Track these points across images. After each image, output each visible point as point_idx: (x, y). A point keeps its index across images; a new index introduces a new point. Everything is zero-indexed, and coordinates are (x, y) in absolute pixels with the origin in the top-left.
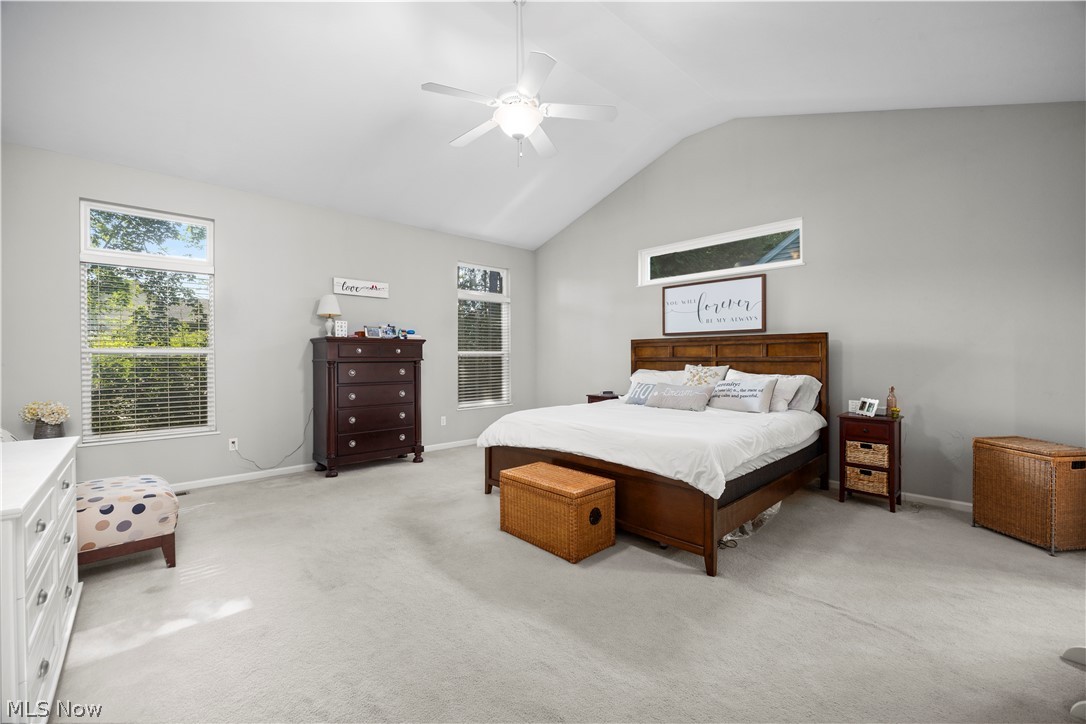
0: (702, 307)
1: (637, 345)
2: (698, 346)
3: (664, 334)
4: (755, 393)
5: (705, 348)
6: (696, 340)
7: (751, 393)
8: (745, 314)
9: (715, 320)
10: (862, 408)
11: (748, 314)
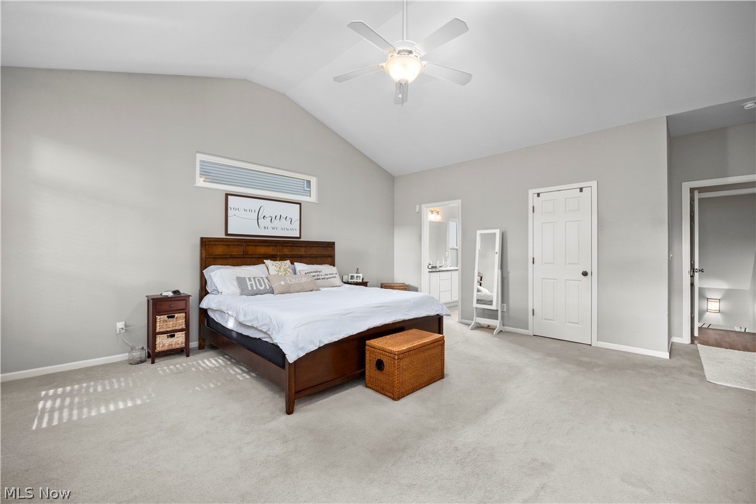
0: (261, 216)
1: (206, 243)
2: (266, 246)
3: (227, 234)
4: (334, 275)
5: (271, 248)
6: (265, 241)
7: (332, 276)
8: (289, 226)
9: (270, 228)
10: (351, 279)
11: (291, 226)
